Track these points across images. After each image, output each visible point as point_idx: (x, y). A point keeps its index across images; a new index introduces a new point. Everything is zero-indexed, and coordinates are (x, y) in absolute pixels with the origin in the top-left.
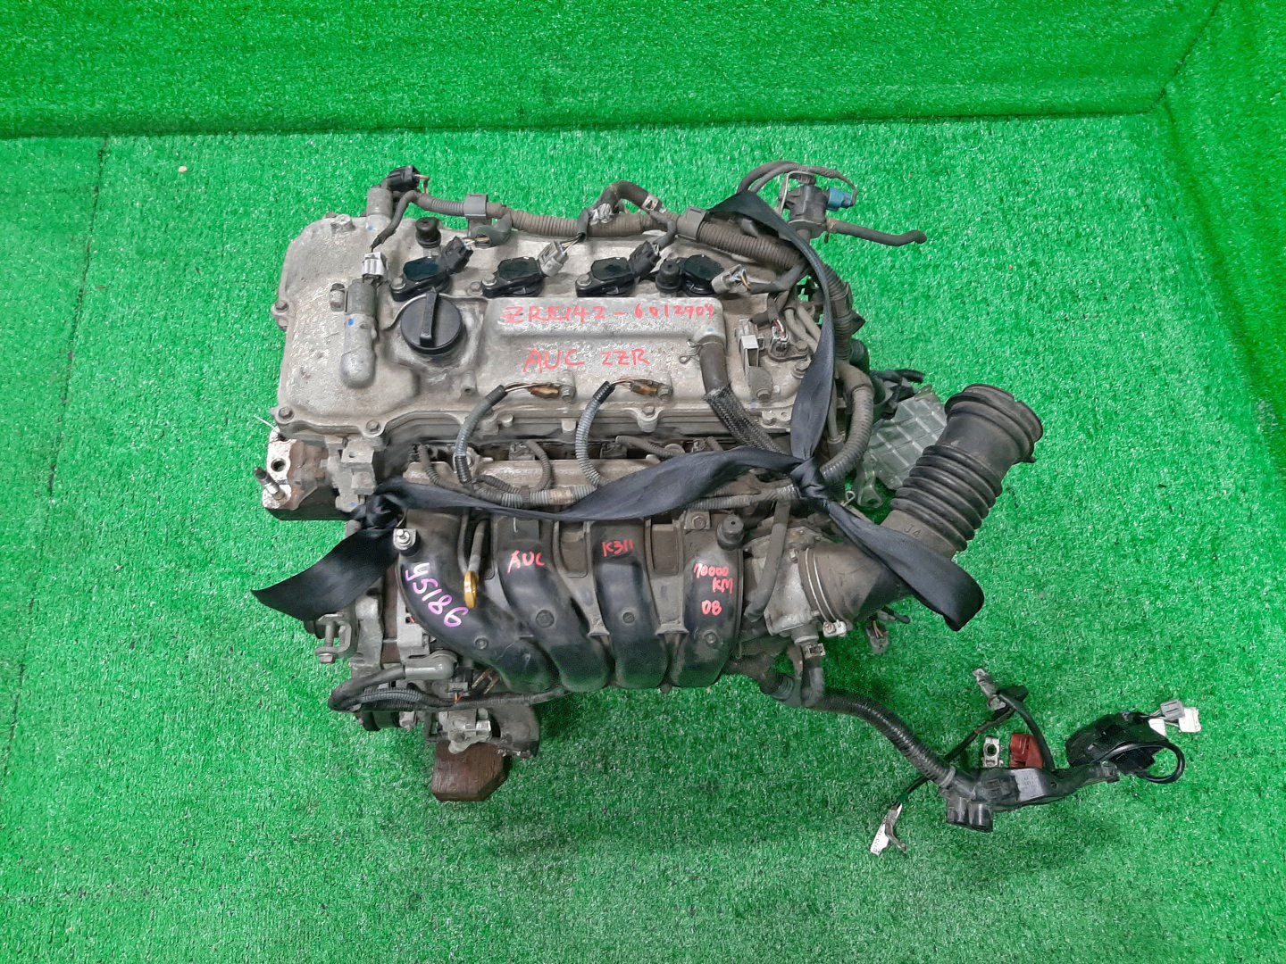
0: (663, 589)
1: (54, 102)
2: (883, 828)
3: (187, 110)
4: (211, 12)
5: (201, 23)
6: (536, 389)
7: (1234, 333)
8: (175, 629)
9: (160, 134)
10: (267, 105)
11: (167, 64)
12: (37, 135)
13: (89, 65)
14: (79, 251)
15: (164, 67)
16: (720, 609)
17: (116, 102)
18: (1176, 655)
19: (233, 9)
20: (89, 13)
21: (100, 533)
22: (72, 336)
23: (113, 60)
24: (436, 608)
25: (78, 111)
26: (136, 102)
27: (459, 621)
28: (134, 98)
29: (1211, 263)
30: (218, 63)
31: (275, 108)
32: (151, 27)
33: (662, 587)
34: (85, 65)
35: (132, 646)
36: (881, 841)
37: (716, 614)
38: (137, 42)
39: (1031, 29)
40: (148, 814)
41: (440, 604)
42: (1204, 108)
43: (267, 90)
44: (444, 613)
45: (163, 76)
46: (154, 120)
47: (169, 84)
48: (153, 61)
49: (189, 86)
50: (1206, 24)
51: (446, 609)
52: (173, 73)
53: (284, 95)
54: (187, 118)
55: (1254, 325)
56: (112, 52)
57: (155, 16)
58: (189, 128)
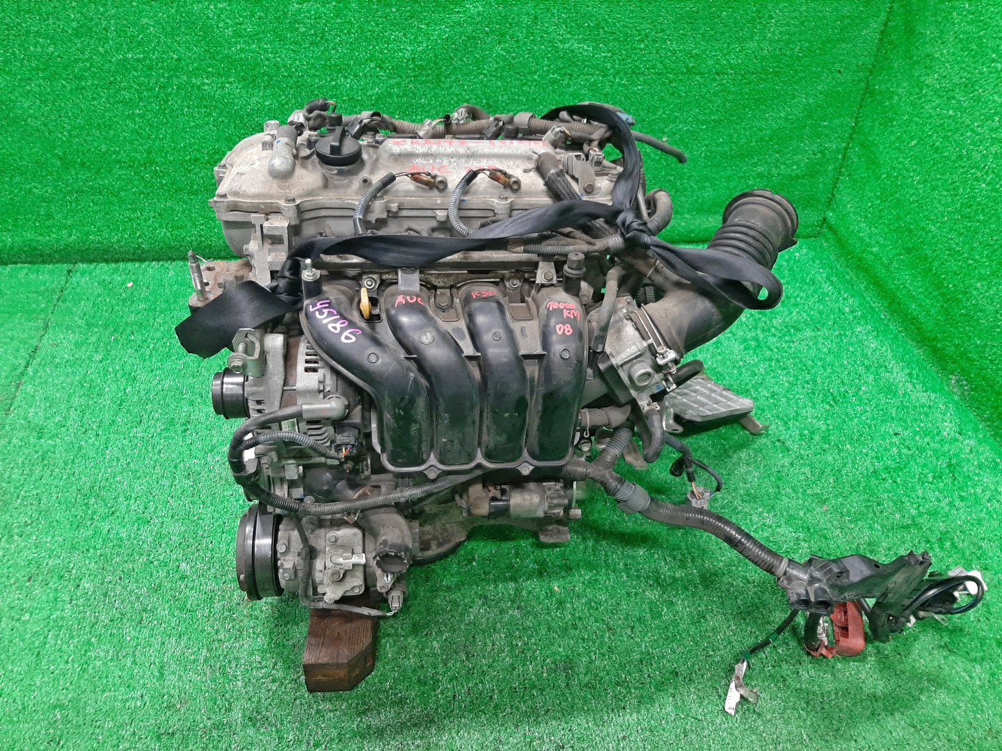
0: (522, 330)
1: (41, 235)
2: (733, 685)
3: (140, 240)
4: (170, 163)
5: (162, 172)
6: (417, 176)
7: (918, 342)
8: (72, 565)
9: (117, 261)
10: (201, 236)
11: (132, 204)
12: (22, 262)
13: (74, 204)
14: (41, 323)
15: (129, 206)
16: (571, 331)
17: (87, 234)
18: (948, 544)
19: (186, 161)
20: (83, 164)
21: (18, 498)
22: (22, 374)
23: (92, 201)
24: (335, 328)
25: (58, 242)
26: (103, 234)
27: (354, 339)
28: (102, 231)
29: (886, 305)
30: (169, 204)
31: (207, 239)
32: (124, 174)
33: (522, 329)
34: (71, 205)
35: (29, 580)
36: (733, 697)
37: (568, 334)
38: (113, 186)
39: (729, 173)
40: (15, 719)
41: (338, 325)
42: (854, 213)
43: (202, 224)
44: (341, 333)
45: (127, 214)
46: (115, 249)
47: (130, 220)
48: (122, 201)
49: (145, 222)
50: (841, 166)
51: (343, 330)
52: (134, 210)
53: (214, 228)
54: (140, 246)
55: (930, 325)
56: (93, 194)
57: (130, 166)
58: (139, 256)
